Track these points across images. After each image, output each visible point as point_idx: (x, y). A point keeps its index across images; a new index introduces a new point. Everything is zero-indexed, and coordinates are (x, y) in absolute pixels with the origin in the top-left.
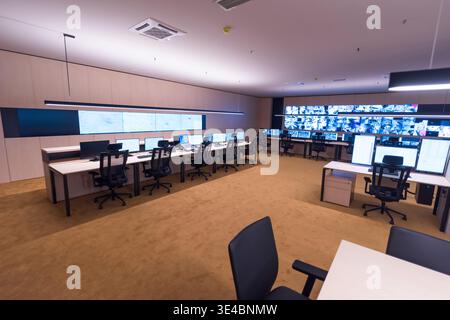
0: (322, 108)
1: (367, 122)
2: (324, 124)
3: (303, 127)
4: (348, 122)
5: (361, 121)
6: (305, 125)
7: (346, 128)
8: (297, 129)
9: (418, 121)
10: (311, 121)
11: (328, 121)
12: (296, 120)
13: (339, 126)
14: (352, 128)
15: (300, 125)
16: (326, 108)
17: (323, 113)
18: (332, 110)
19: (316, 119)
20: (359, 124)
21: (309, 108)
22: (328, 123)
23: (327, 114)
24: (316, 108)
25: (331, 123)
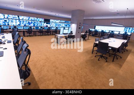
0: (17, 16)
1: (33, 23)
2: (18, 23)
3: (8, 24)
4: (28, 23)
5: (32, 23)
6: (9, 23)
7: (27, 25)
8: (5, 25)
9: (44, 23)
10: (12, 22)
11: (20, 22)
12: (3, 21)
13: (25, 24)
14: (29, 24)
15: (7, 24)
16: (18, 17)
17: (18, 18)
18: (21, 18)
19: (14, 21)
20: (31, 23)
21: (10, 15)
22: (20, 23)
23: (19, 19)
24: (14, 16)
25: (22, 23)
